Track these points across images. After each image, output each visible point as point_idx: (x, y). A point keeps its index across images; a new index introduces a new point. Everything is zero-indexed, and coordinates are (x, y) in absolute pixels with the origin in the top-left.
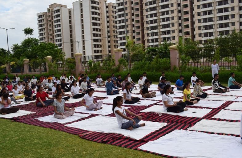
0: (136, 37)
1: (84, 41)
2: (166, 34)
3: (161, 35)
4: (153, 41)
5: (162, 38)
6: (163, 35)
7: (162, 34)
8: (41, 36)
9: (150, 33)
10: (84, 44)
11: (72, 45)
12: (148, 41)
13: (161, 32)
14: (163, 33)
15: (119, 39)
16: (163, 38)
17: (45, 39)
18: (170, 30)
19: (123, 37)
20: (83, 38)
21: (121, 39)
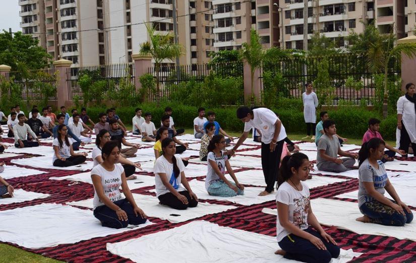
0: (257, 20)
1: (129, 27)
2: (332, 14)
3: (321, 15)
4: (299, 29)
5: (322, 23)
6: (326, 14)
7: (323, 13)
8: (26, 11)
9: (293, 10)
10: (129, 34)
11: (101, 37)
12: (288, 29)
13: (322, 6)
14: (325, 11)
15: (216, 23)
16: (326, 23)
17: (36, 19)
18: (343, 4)
19: (227, 18)
20: (129, 21)
21: (221, 23)
